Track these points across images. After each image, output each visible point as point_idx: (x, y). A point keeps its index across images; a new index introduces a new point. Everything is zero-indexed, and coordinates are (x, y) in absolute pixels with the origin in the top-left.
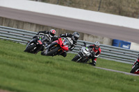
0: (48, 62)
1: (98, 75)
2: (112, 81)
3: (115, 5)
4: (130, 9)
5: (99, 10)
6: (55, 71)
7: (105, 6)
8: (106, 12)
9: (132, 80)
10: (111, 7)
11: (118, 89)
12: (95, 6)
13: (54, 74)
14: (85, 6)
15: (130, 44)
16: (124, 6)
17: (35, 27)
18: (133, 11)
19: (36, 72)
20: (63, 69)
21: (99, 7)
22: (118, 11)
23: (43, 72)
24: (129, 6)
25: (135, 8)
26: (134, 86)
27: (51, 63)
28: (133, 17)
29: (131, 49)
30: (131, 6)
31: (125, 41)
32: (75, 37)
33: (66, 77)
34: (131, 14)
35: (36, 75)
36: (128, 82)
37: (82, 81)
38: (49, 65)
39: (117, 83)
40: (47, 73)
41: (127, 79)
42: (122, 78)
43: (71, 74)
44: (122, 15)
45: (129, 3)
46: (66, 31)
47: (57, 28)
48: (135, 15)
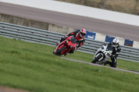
0: (13, 52)
1: (63, 66)
2: (77, 71)
6: (21, 61)
9: (97, 71)
13: (19, 64)
15: (95, 34)
18: (99, 1)
20: (29, 59)
23: (8, 62)
26: (99, 77)
27: (16, 52)
28: (98, 7)
29: (96, 39)
33: (31, 67)
34: (96, 5)
36: (93, 72)
39: (82, 73)
40: (13, 63)
44: (87, 6)
46: (31, 20)
47: (21, 18)
48: (100, 5)
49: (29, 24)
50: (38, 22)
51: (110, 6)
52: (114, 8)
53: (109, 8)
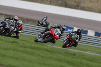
0: (13, 42)
1: (50, 51)
2: (60, 55)
5: (50, 4)
6: (19, 48)
7: (54, 1)
8: (56, 5)
9: (74, 55)
10: (59, 2)
11: (65, 62)
12: (48, 1)
13: (18, 50)
14: (40, 1)
15: (73, 28)
17: (4, 16)
18: (75, 4)
19: (5, 49)
20: (25, 47)
21: (51, 2)
22: (64, 5)
23: (10, 49)
24: (72, 1)
25: (77, 2)
26: (76, 59)
27: (16, 42)
28: (75, 8)
31: (69, 26)
32: (63, 28)
33: (27, 53)
34: (74, 7)
35: (5, 51)
36: (72, 56)
37: (38, 55)
38: (14, 44)
39: (64, 57)
40: (13, 50)
41: (71, 54)
42: (67, 53)
43: (30, 50)
44: (67, 7)
46: (27, 19)
48: (76, 7)
49: (25, 22)
51: (84, 7)
52: (87, 9)
53: (83, 9)
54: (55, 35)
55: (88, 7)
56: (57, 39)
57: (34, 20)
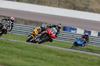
3: (71, 2)
4: (81, 5)
5: (58, 7)
7: (63, 4)
8: (64, 8)
10: (68, 4)
12: (56, 3)
14: (49, 4)
15: (76, 29)
16: (77, 3)
18: (84, 6)
21: (59, 4)
22: (72, 7)
24: (81, 3)
29: (77, 33)
30: (82, 3)
31: (73, 27)
34: (82, 9)
45: (81, 1)
46: (30, 21)
47: (22, 20)
48: (85, 9)
49: (29, 24)
50: (35, 22)
51: (93, 9)
52: (95, 11)
53: (92, 11)
54: (51, 34)
55: (96, 9)
56: (54, 38)
57: (37, 22)
